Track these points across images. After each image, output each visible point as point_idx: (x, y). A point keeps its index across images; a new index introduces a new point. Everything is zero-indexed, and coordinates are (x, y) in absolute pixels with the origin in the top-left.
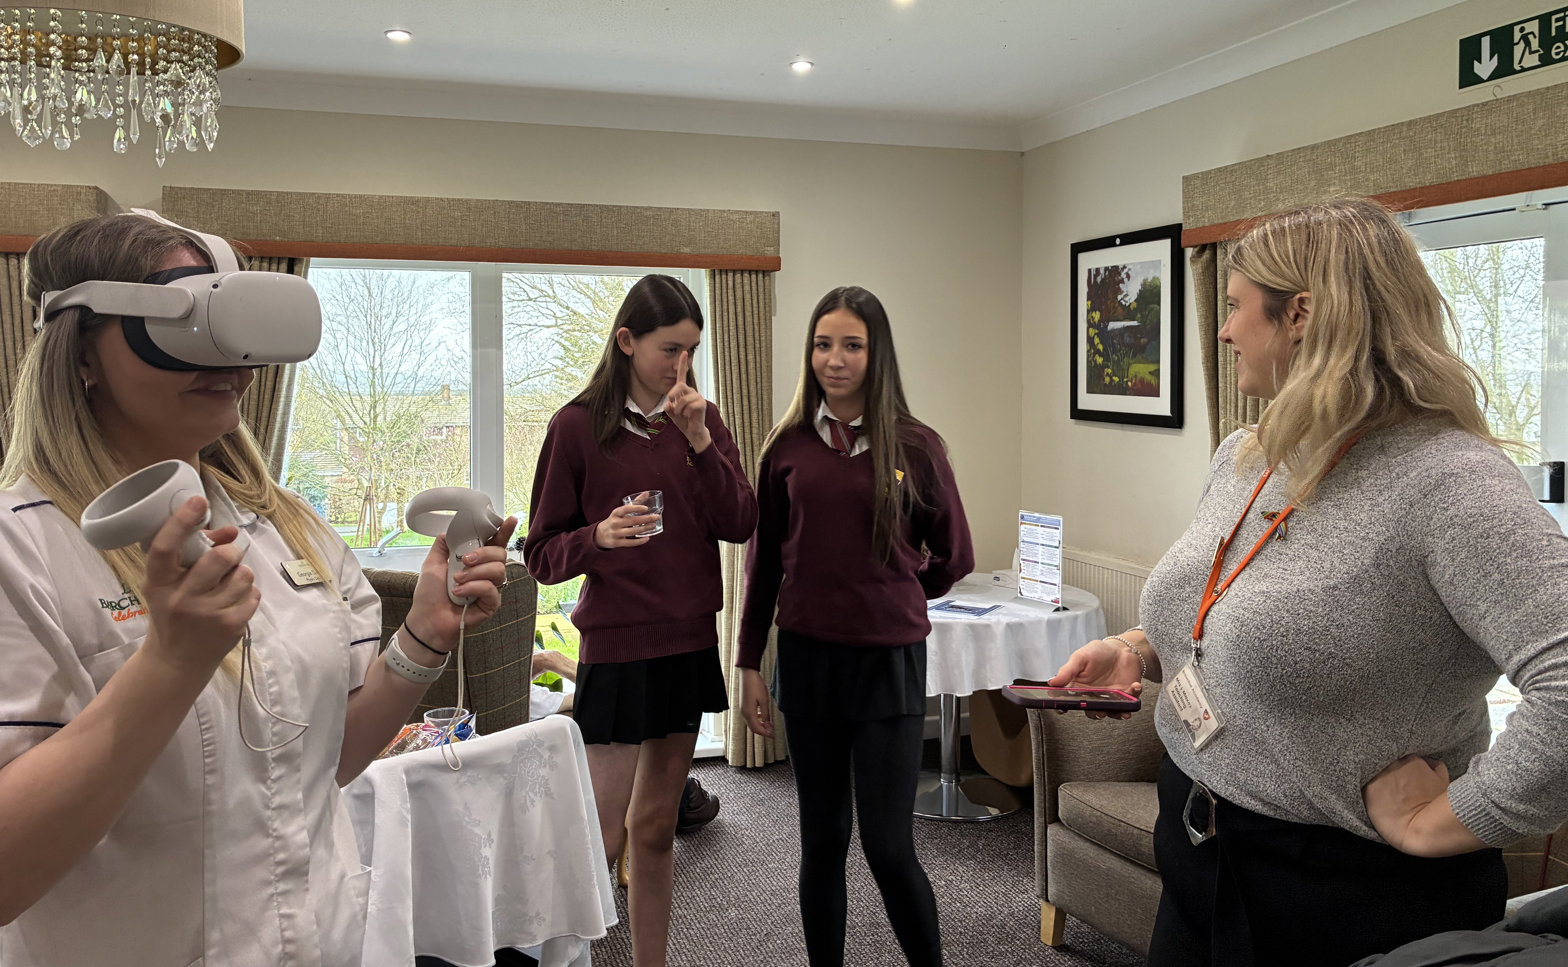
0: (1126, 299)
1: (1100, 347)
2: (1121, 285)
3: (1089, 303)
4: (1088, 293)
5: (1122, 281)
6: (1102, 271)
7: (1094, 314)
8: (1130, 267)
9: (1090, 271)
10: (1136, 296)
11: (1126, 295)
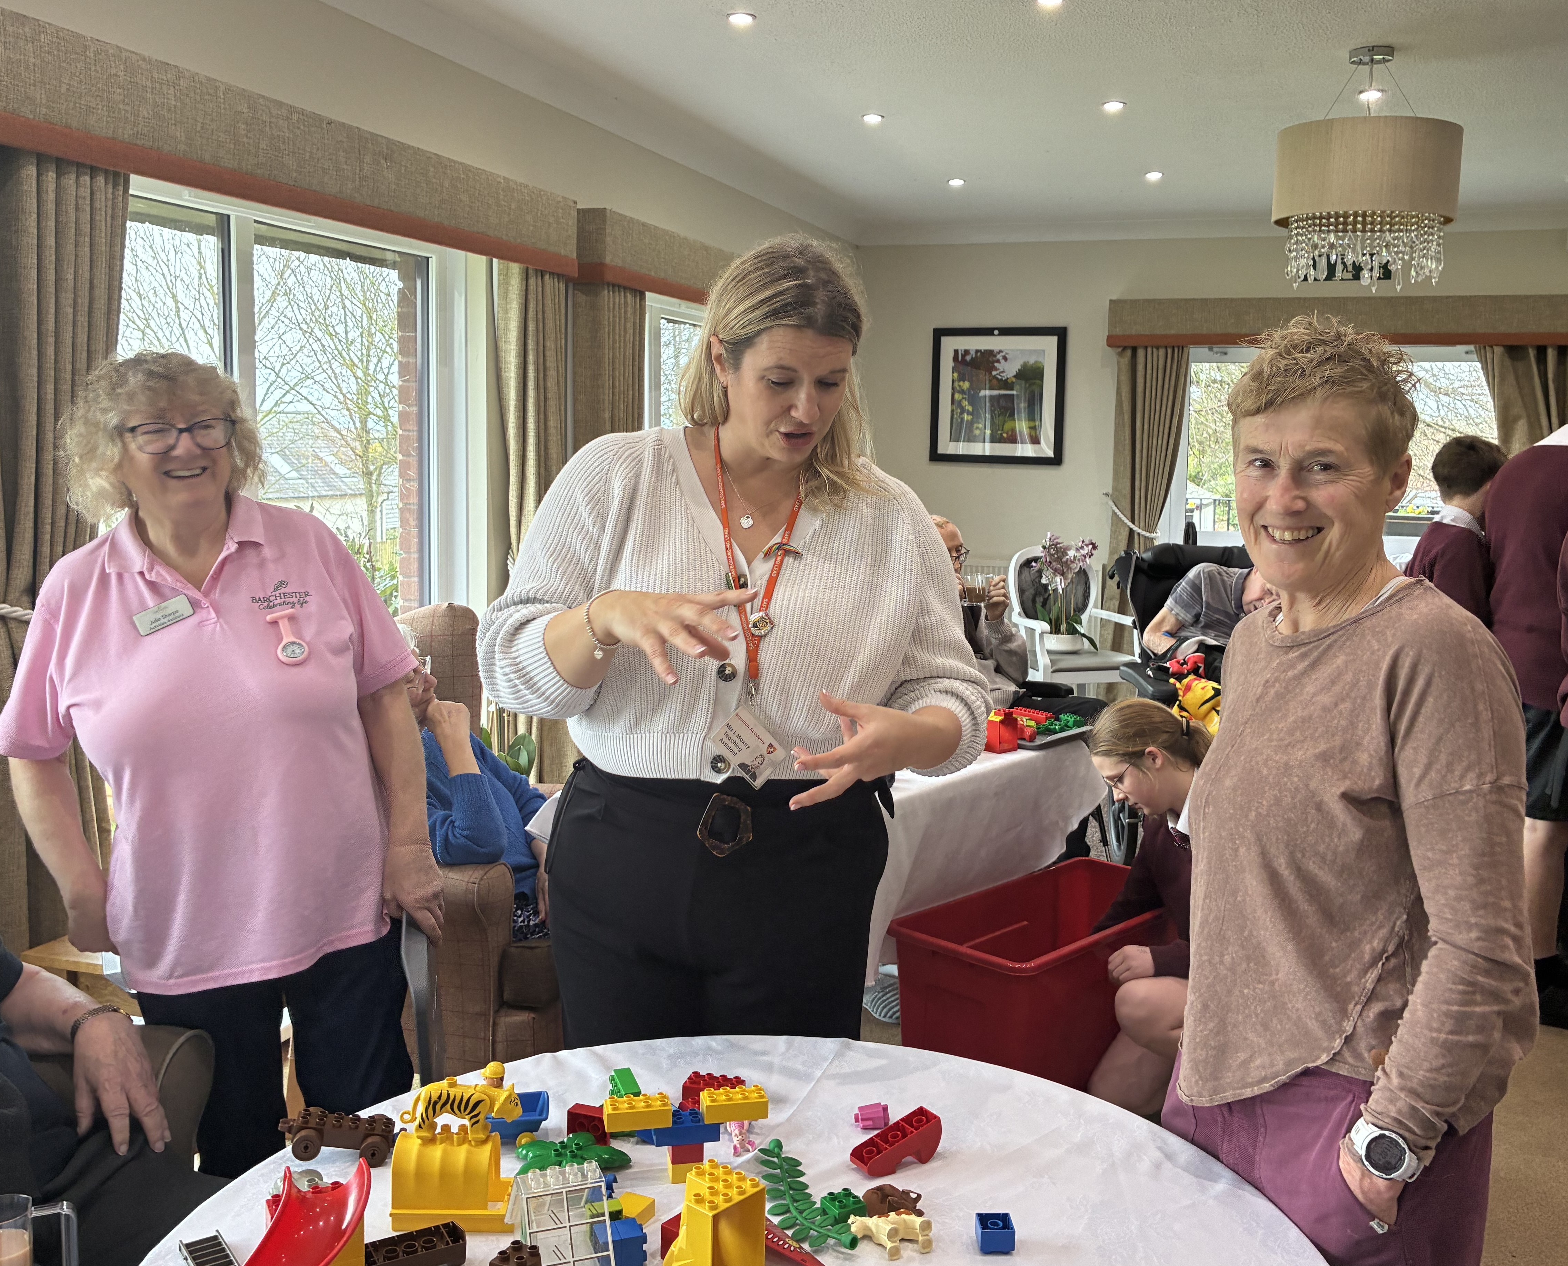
0: (1003, 375)
1: (970, 409)
2: (996, 364)
3: (956, 375)
4: (952, 367)
5: (998, 361)
6: (973, 353)
7: (962, 383)
8: (1007, 352)
9: (956, 352)
10: (1015, 373)
11: (1004, 372)
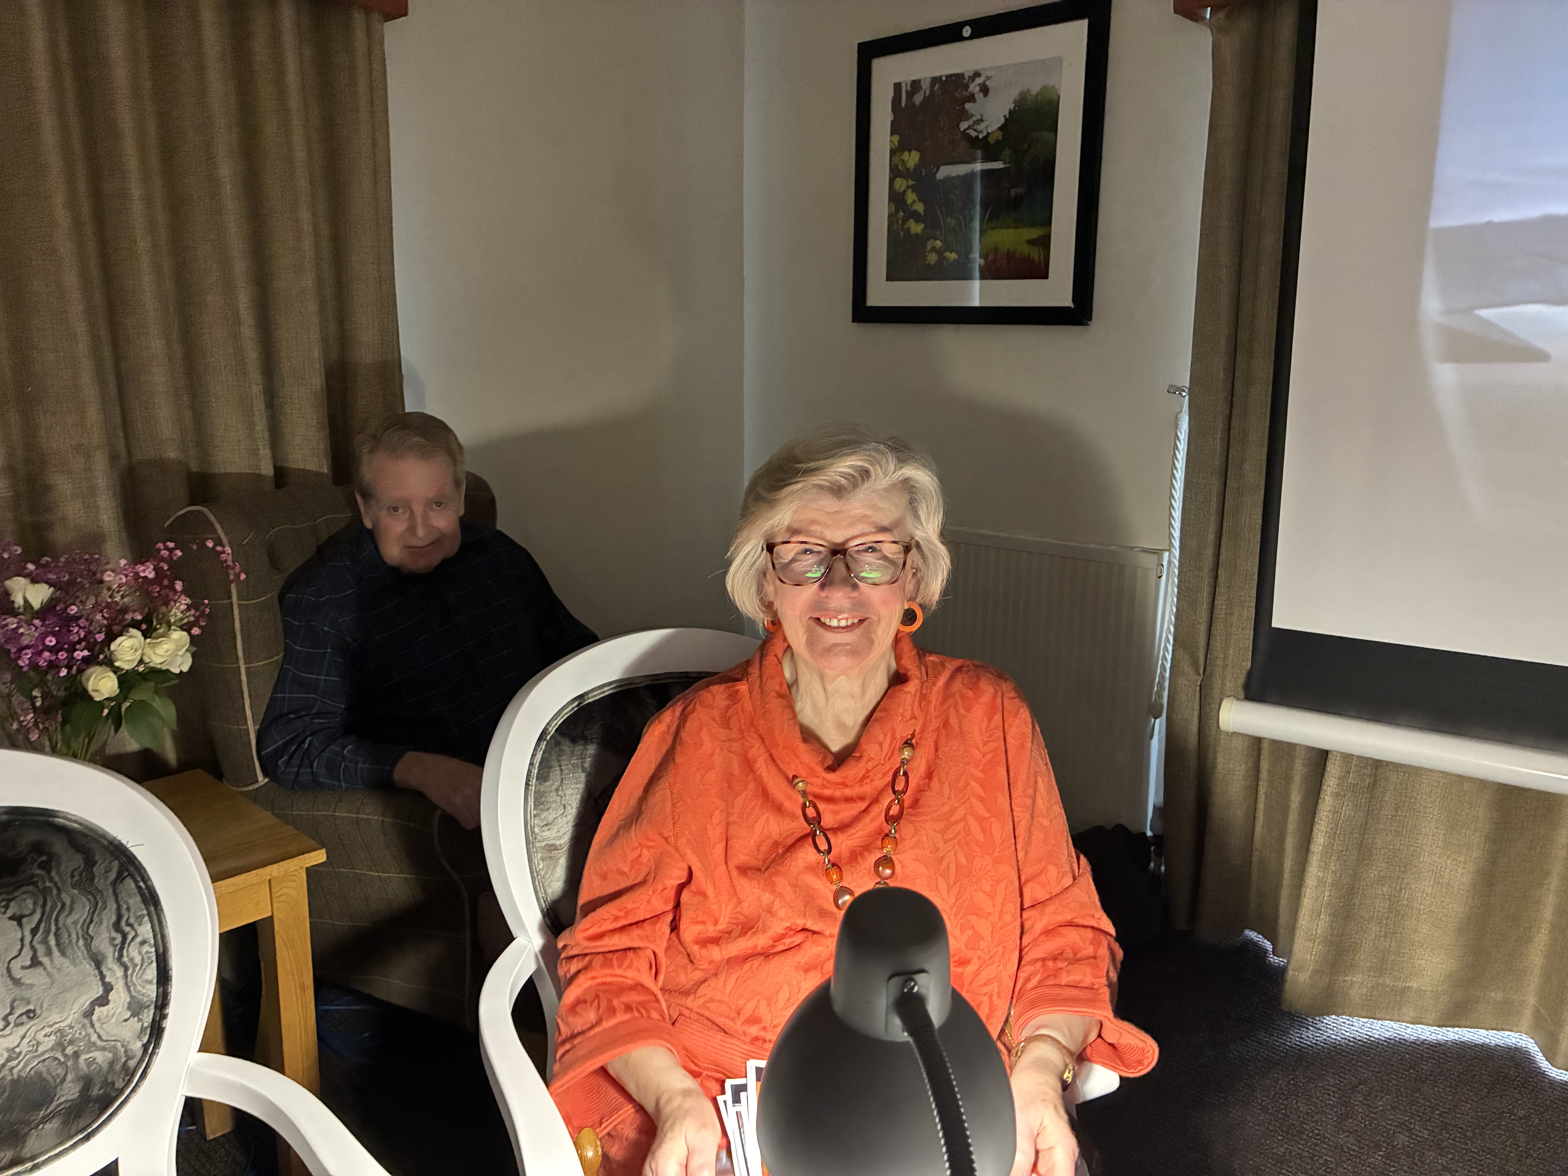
0: (980, 127)
1: (919, 207)
2: (968, 106)
3: (896, 138)
4: (892, 122)
5: (972, 98)
6: (926, 86)
7: (905, 156)
8: (989, 74)
9: (897, 87)
10: (1003, 120)
11: (981, 120)
